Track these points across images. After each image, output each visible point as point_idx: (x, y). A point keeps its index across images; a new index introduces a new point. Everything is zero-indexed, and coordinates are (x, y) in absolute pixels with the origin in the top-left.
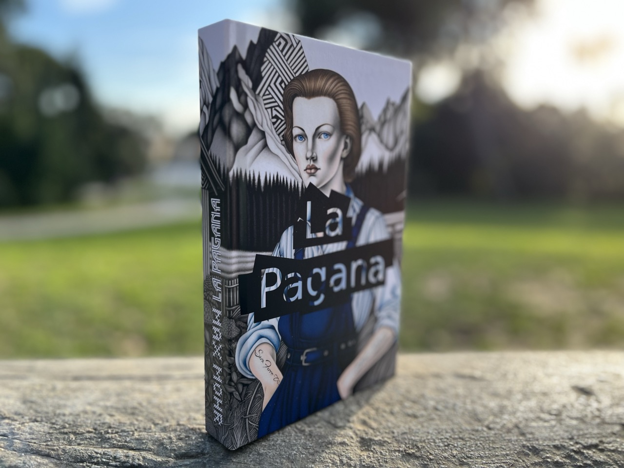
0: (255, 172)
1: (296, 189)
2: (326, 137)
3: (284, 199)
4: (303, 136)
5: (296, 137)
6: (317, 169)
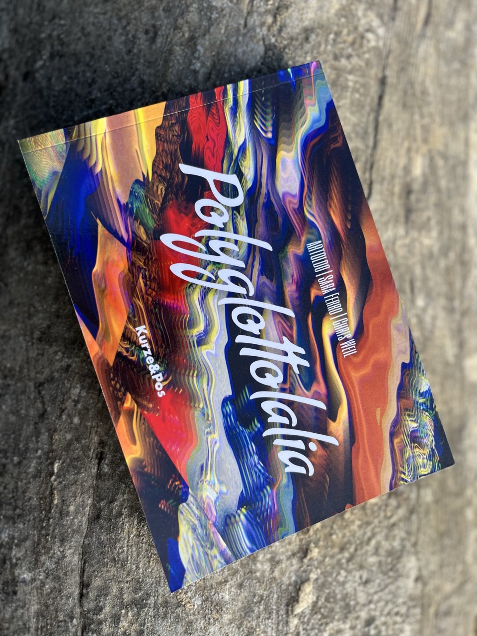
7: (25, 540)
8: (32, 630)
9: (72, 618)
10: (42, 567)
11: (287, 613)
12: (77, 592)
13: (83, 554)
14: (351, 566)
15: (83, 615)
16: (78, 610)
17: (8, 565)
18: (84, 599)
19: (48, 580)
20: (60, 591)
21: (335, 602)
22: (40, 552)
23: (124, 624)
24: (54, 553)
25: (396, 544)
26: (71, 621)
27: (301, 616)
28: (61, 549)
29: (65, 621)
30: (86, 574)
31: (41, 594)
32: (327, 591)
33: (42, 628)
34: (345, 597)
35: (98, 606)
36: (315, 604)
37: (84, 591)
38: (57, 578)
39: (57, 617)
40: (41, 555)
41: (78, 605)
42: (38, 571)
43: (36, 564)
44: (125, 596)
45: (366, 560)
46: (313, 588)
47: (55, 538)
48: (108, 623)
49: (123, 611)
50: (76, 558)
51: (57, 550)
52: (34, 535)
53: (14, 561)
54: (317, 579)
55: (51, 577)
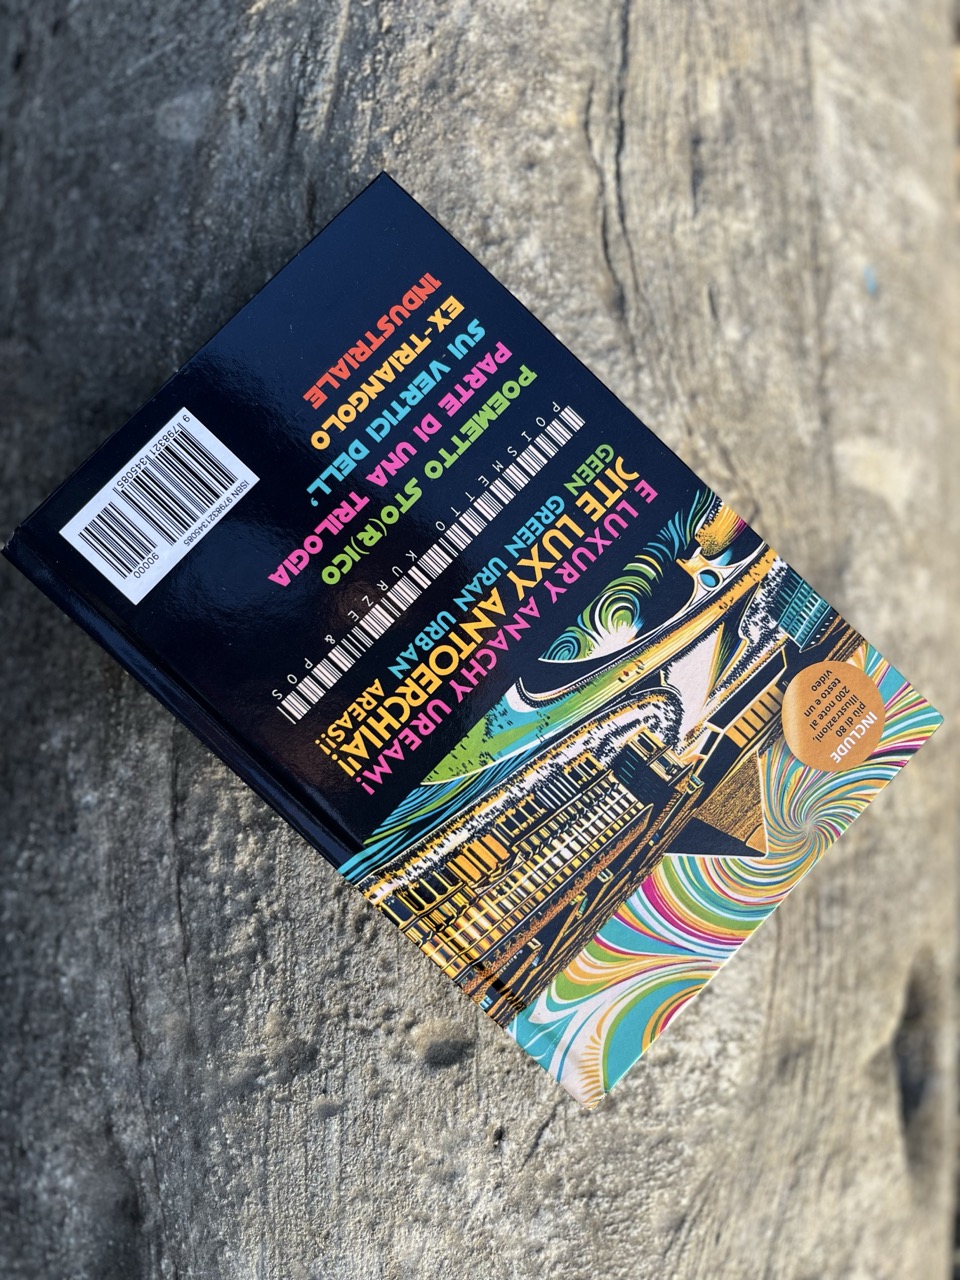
7: (86, 739)
8: (102, 886)
9: (161, 855)
10: (113, 777)
12: (168, 812)
13: (175, 750)
15: (179, 849)
16: (170, 842)
17: (62, 787)
18: (179, 821)
19: (123, 798)
20: (142, 812)
22: (109, 754)
23: (242, 858)
24: (130, 752)
26: (161, 861)
28: (140, 745)
29: (151, 863)
30: (179, 780)
31: (114, 822)
33: (117, 878)
35: (201, 831)
37: (179, 809)
38: (136, 792)
39: (138, 855)
40: (111, 759)
41: (170, 833)
42: (107, 785)
43: (104, 774)
44: (242, 812)
47: (131, 727)
48: (217, 858)
49: (240, 836)
50: (163, 758)
51: (134, 746)
52: (99, 730)
53: (71, 776)
55: (127, 792)
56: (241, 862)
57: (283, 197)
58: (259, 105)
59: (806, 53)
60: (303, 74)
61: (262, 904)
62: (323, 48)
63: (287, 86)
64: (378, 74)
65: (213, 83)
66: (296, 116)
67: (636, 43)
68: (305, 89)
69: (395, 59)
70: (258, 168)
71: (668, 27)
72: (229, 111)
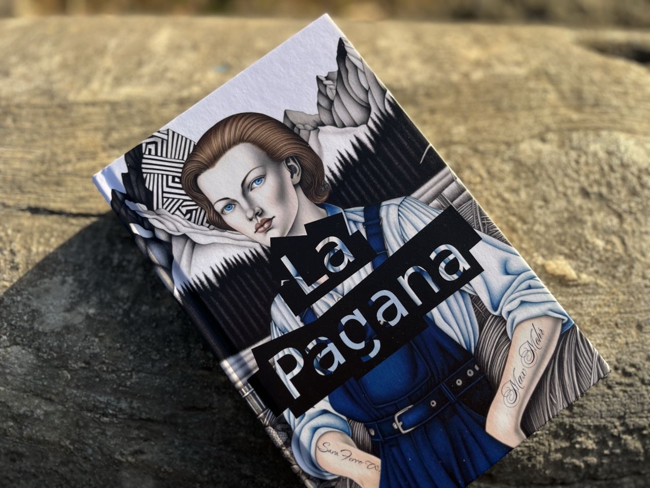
0: (198, 276)
1: (257, 257)
2: (259, 182)
3: (248, 276)
4: (231, 204)
5: (222, 211)
6: (270, 220)
11: (576, 286)
14: (530, 219)
15: (582, 480)
18: (566, 481)
21: (565, 233)
25: (507, 167)
27: (578, 270)
30: (543, 482)
32: (554, 244)
34: (561, 224)
35: (573, 469)
36: (567, 257)
37: (559, 482)
45: (523, 203)
46: (551, 259)
48: (589, 459)
54: (544, 256)
56: (592, 445)
57: (191, 427)
58: (133, 442)
59: (87, 104)
60: (114, 416)
61: (615, 432)
62: (97, 404)
63: (121, 425)
64: (115, 368)
65: (117, 471)
66: (141, 419)
67: (91, 209)
68: (124, 414)
69: (106, 358)
70: (173, 442)
71: (80, 188)
72: (136, 460)
